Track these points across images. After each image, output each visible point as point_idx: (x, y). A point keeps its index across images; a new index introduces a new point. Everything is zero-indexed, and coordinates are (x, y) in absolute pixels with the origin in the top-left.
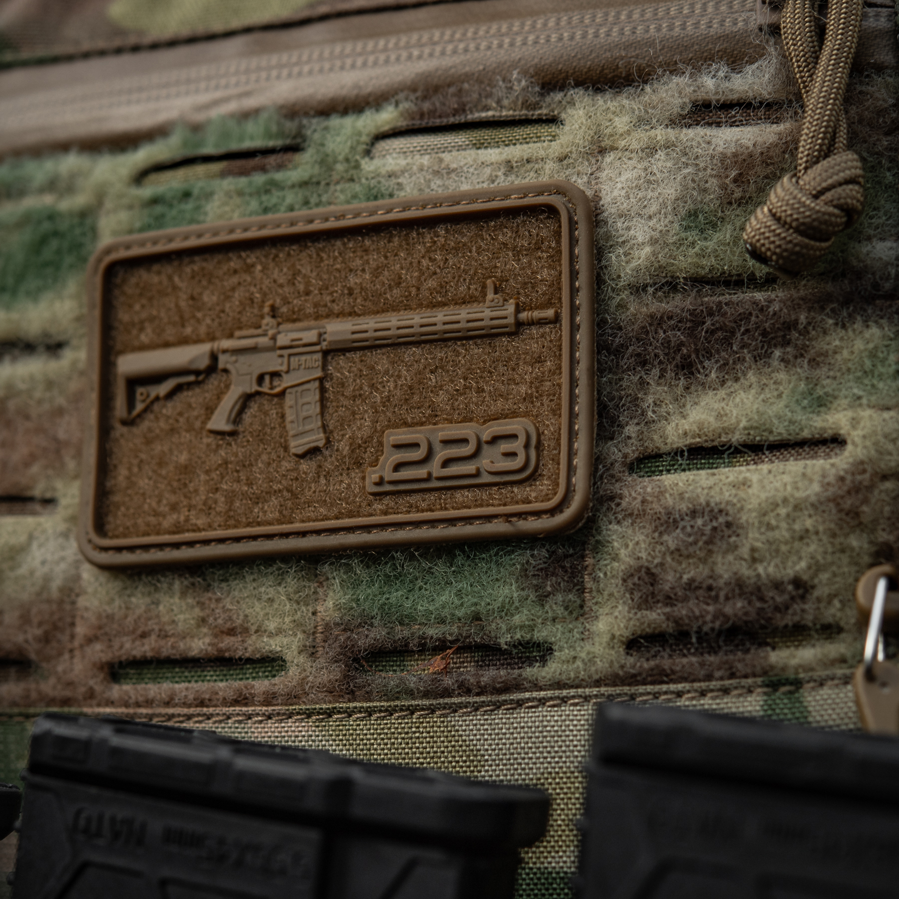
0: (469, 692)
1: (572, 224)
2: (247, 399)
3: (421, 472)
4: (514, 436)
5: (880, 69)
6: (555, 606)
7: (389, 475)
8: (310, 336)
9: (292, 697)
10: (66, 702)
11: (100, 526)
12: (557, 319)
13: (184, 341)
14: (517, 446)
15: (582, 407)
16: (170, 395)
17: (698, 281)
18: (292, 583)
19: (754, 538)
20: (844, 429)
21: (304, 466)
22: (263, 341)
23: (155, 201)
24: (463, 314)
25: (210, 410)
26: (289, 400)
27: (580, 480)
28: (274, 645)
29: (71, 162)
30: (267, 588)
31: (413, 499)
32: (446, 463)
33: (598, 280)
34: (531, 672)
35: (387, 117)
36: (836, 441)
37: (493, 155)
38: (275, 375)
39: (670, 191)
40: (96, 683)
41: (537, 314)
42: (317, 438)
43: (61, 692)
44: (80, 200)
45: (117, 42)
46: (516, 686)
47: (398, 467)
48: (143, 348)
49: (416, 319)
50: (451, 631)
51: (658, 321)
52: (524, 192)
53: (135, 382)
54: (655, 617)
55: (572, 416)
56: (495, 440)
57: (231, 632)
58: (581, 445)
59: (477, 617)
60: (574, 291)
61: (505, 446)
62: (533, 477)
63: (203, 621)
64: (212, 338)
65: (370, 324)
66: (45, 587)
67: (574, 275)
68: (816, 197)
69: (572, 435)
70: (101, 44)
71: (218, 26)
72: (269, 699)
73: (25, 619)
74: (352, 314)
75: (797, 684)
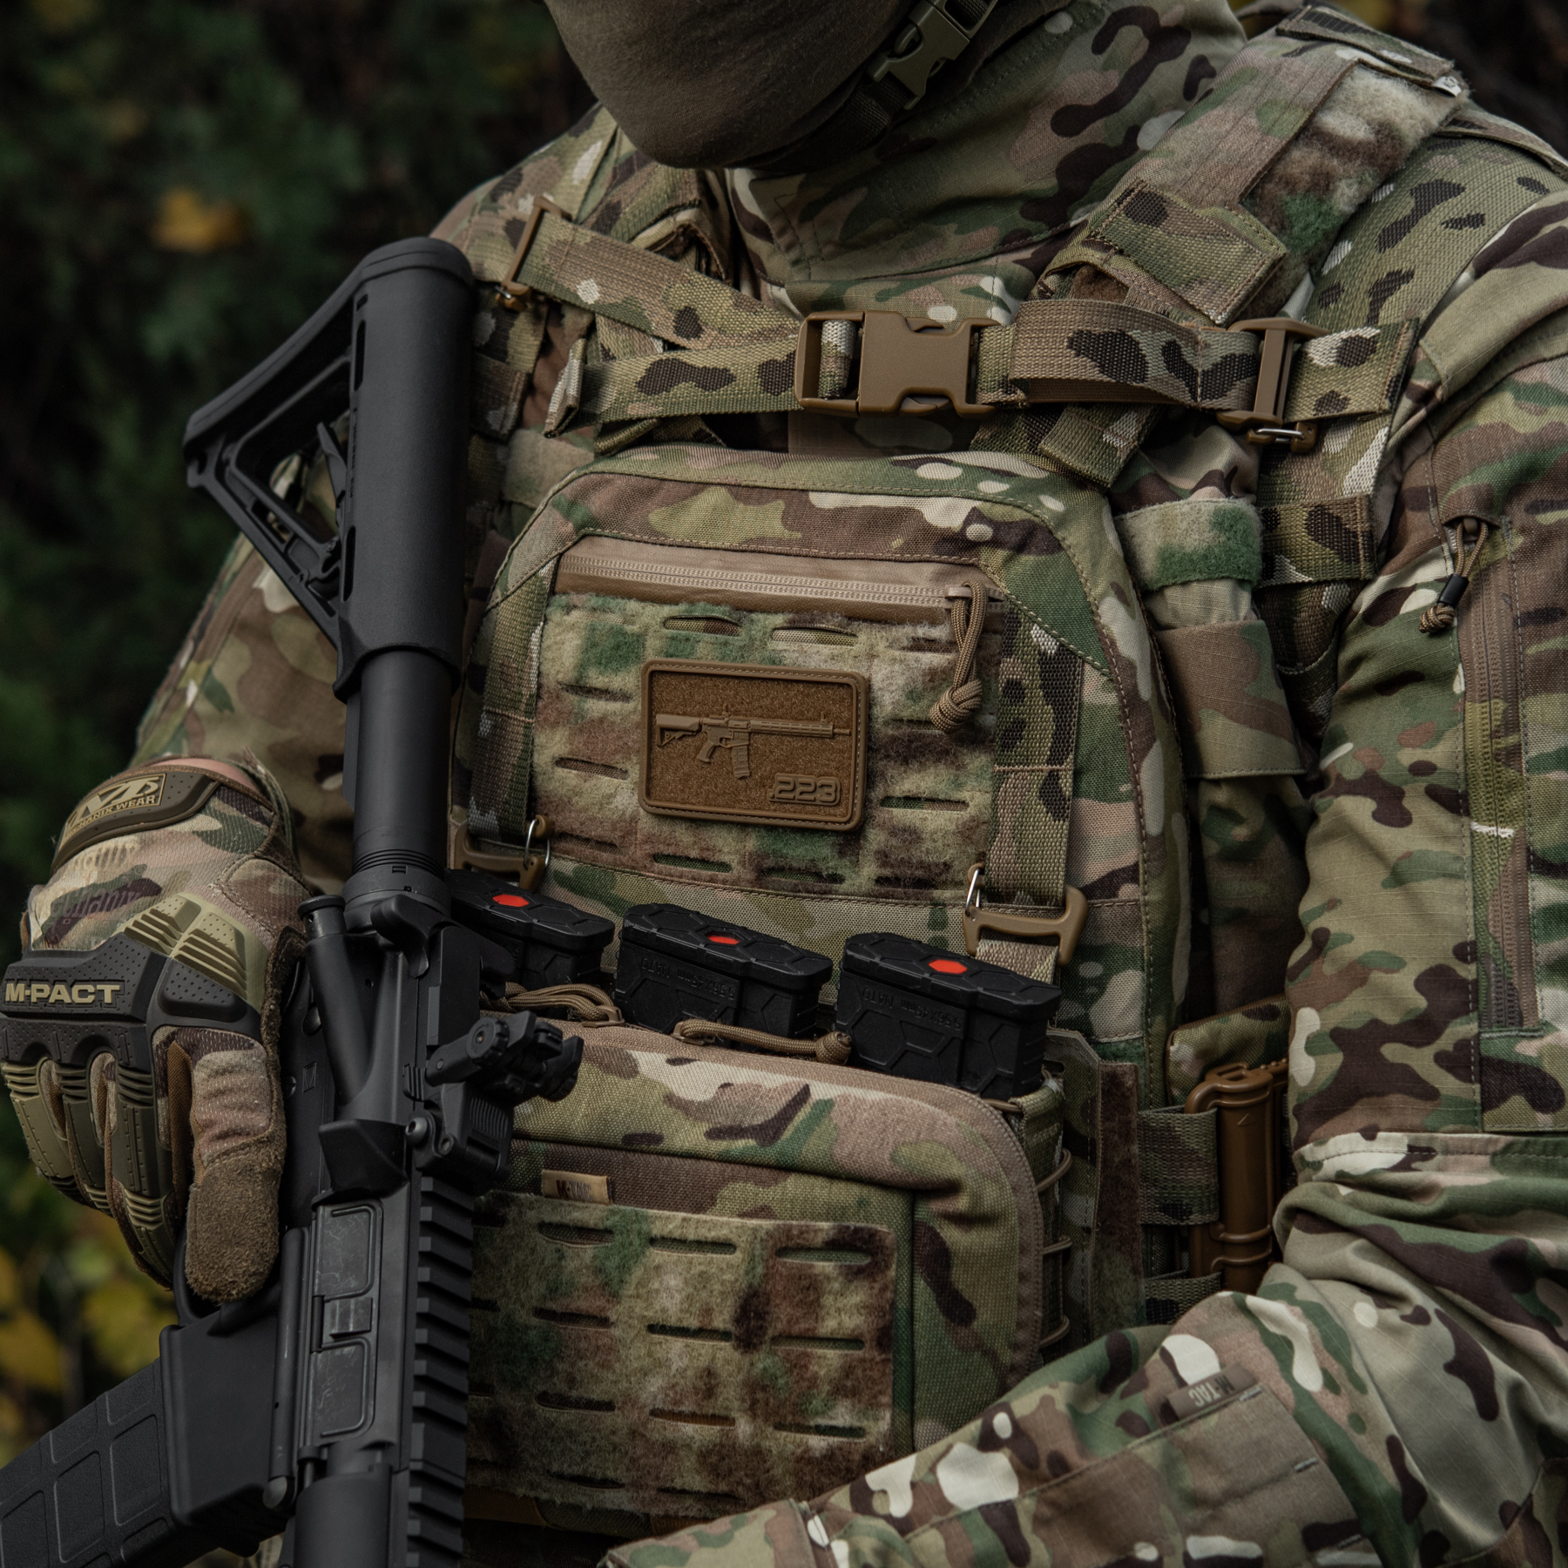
0: (809, 892)
1: (858, 693)
2: (715, 748)
3: (791, 796)
4: (830, 786)
5: (995, 632)
6: (846, 861)
7: (777, 795)
8: (743, 724)
9: (734, 883)
10: (633, 868)
11: (648, 794)
12: (850, 734)
13: (685, 714)
14: (831, 790)
15: (860, 776)
16: (680, 739)
17: (910, 722)
18: (735, 833)
19: (928, 845)
20: (968, 800)
21: (741, 783)
22: (722, 722)
23: (673, 638)
24: (811, 726)
25: (698, 749)
26: (733, 753)
27: (857, 809)
28: (726, 858)
29: (633, 605)
30: (724, 833)
31: (788, 806)
32: (801, 793)
33: (869, 718)
34: (836, 886)
35: (779, 619)
36: (962, 804)
37: (826, 650)
38: (727, 739)
39: (901, 681)
40: (647, 863)
41: (842, 731)
42: (746, 772)
43: (630, 863)
44: (635, 628)
45: (653, 539)
46: (830, 892)
47: (780, 792)
48: (667, 713)
49: (790, 725)
50: (803, 866)
51: (894, 739)
52: (839, 675)
53: (663, 730)
54: (887, 872)
55: (855, 781)
56: (822, 786)
57: (708, 849)
58: (859, 794)
59: (813, 860)
60: (858, 724)
61: (826, 790)
62: (838, 804)
63: (695, 843)
64: (699, 715)
65: (770, 724)
66: (624, 814)
67: (858, 717)
68: (958, 705)
69: (855, 789)
70: (646, 538)
71: (702, 543)
72: (724, 882)
73: (614, 829)
74: (761, 716)
75: (945, 905)
